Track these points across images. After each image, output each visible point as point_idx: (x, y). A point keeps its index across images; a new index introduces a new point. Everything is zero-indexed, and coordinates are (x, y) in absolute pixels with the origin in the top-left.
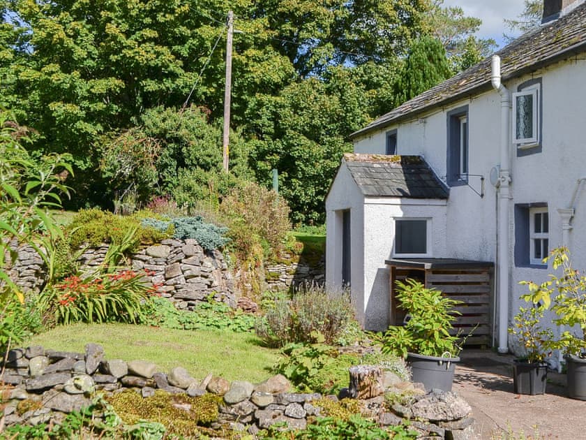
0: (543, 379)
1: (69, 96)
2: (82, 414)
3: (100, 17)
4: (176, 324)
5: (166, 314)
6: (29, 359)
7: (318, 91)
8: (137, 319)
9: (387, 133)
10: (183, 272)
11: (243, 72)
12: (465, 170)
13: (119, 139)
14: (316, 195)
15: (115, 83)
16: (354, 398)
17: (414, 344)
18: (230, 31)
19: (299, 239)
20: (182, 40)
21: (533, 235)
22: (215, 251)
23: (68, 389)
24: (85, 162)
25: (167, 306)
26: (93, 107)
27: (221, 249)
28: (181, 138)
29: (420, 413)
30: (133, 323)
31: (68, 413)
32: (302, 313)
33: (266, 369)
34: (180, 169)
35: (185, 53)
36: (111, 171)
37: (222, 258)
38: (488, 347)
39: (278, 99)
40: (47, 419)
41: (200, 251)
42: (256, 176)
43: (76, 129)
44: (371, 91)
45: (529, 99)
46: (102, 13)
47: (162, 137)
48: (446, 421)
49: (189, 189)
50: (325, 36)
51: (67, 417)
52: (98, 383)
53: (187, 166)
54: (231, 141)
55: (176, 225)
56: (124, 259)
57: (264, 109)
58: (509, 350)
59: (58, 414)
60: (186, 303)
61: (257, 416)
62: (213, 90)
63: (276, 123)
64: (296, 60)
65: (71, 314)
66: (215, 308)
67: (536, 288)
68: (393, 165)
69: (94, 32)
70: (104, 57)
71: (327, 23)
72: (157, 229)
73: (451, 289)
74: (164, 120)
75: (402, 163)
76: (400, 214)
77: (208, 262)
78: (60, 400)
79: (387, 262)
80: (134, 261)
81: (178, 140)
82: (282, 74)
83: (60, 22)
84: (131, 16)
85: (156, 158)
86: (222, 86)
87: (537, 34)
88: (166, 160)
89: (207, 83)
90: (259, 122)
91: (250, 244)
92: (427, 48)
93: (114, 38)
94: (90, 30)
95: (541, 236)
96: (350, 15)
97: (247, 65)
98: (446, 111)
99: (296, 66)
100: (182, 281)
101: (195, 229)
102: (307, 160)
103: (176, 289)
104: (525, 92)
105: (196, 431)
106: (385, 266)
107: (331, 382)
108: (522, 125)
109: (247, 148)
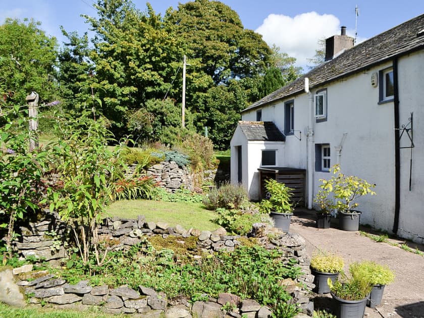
0: (329, 222)
1: (112, 94)
2: (137, 246)
3: (126, 59)
4: (168, 200)
5: (162, 195)
6: (113, 222)
7: (224, 90)
8: (150, 197)
9: (257, 111)
10: (170, 176)
11: (191, 83)
12: (293, 128)
13: (135, 113)
14: (224, 137)
15: (134, 89)
16: (255, 237)
17: (273, 208)
18: (185, 64)
19: (218, 158)
20: (163, 68)
21: (323, 157)
22: (184, 166)
23: (131, 235)
24: (121, 124)
25: (163, 191)
26: (123, 99)
27: (186, 165)
28: (163, 113)
29: (283, 244)
30: (148, 199)
31: (131, 246)
32: (224, 195)
33: (210, 220)
34: (163, 127)
35: (164, 74)
36: (132, 128)
37: (186, 169)
38: (304, 207)
39: (206, 94)
40: (122, 248)
41: (177, 166)
42: (197, 129)
43: (116, 109)
44: (248, 90)
45: (321, 97)
46: (127, 57)
47: (155, 112)
48: (295, 247)
49: (167, 135)
50: (227, 66)
51: (131, 247)
52: (143, 232)
53: (166, 125)
54: (186, 114)
55: (166, 155)
56: (144, 170)
57: (200, 99)
58: (313, 208)
59: (127, 246)
60: (171, 190)
61: (213, 245)
62: (177, 91)
63: (205, 105)
64: (214, 76)
65: (121, 196)
66: (184, 192)
67: (326, 182)
68: (260, 126)
69: (124, 66)
70: (128, 77)
71: (227, 60)
72: (158, 157)
73: (287, 181)
74: (155, 105)
75: (264, 125)
76: (264, 148)
77: (180, 171)
78: (127, 240)
79: (258, 169)
80: (148, 171)
81: (162, 114)
82: (208, 83)
83: (108, 62)
84: (140, 58)
85: (152, 122)
86: (182, 89)
87: (323, 67)
88: (156, 122)
89: (175, 88)
90: (198, 104)
91: (197, 162)
92: (273, 72)
93: (133, 68)
94: (122, 65)
95: (327, 158)
96: (238, 56)
97: (192, 80)
98: (284, 102)
99: (214, 79)
100: (169, 180)
101: (175, 157)
102: (220, 122)
103: (167, 184)
104: (320, 94)
105: (187, 253)
106: (258, 171)
107: (240, 227)
108: (318, 109)
109: (193, 117)
